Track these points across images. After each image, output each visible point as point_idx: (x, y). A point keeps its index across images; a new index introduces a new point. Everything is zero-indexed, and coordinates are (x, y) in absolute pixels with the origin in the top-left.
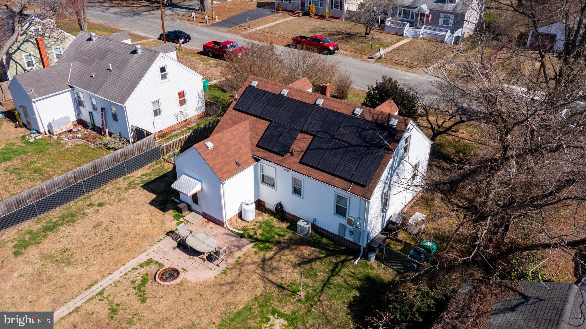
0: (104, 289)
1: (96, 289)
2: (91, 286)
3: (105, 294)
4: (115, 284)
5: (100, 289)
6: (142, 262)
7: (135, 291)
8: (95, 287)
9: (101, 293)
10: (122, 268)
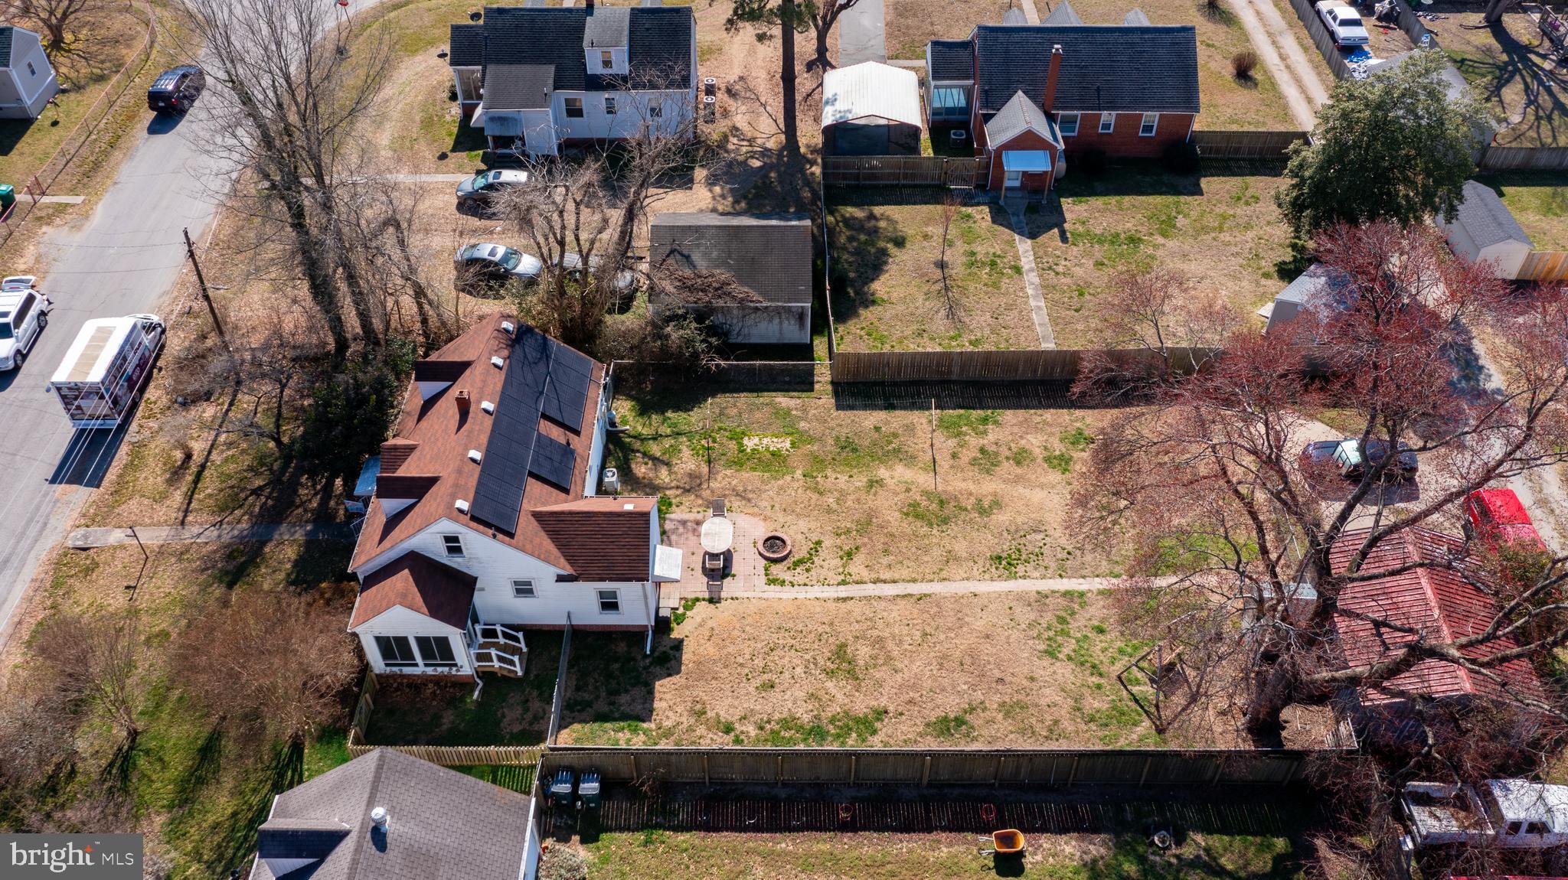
0: (839, 584)
1: (843, 592)
2: (845, 600)
3: (842, 577)
4: (824, 582)
5: (842, 588)
6: (778, 588)
7: (815, 559)
8: (843, 595)
9: (843, 583)
10: (801, 596)
